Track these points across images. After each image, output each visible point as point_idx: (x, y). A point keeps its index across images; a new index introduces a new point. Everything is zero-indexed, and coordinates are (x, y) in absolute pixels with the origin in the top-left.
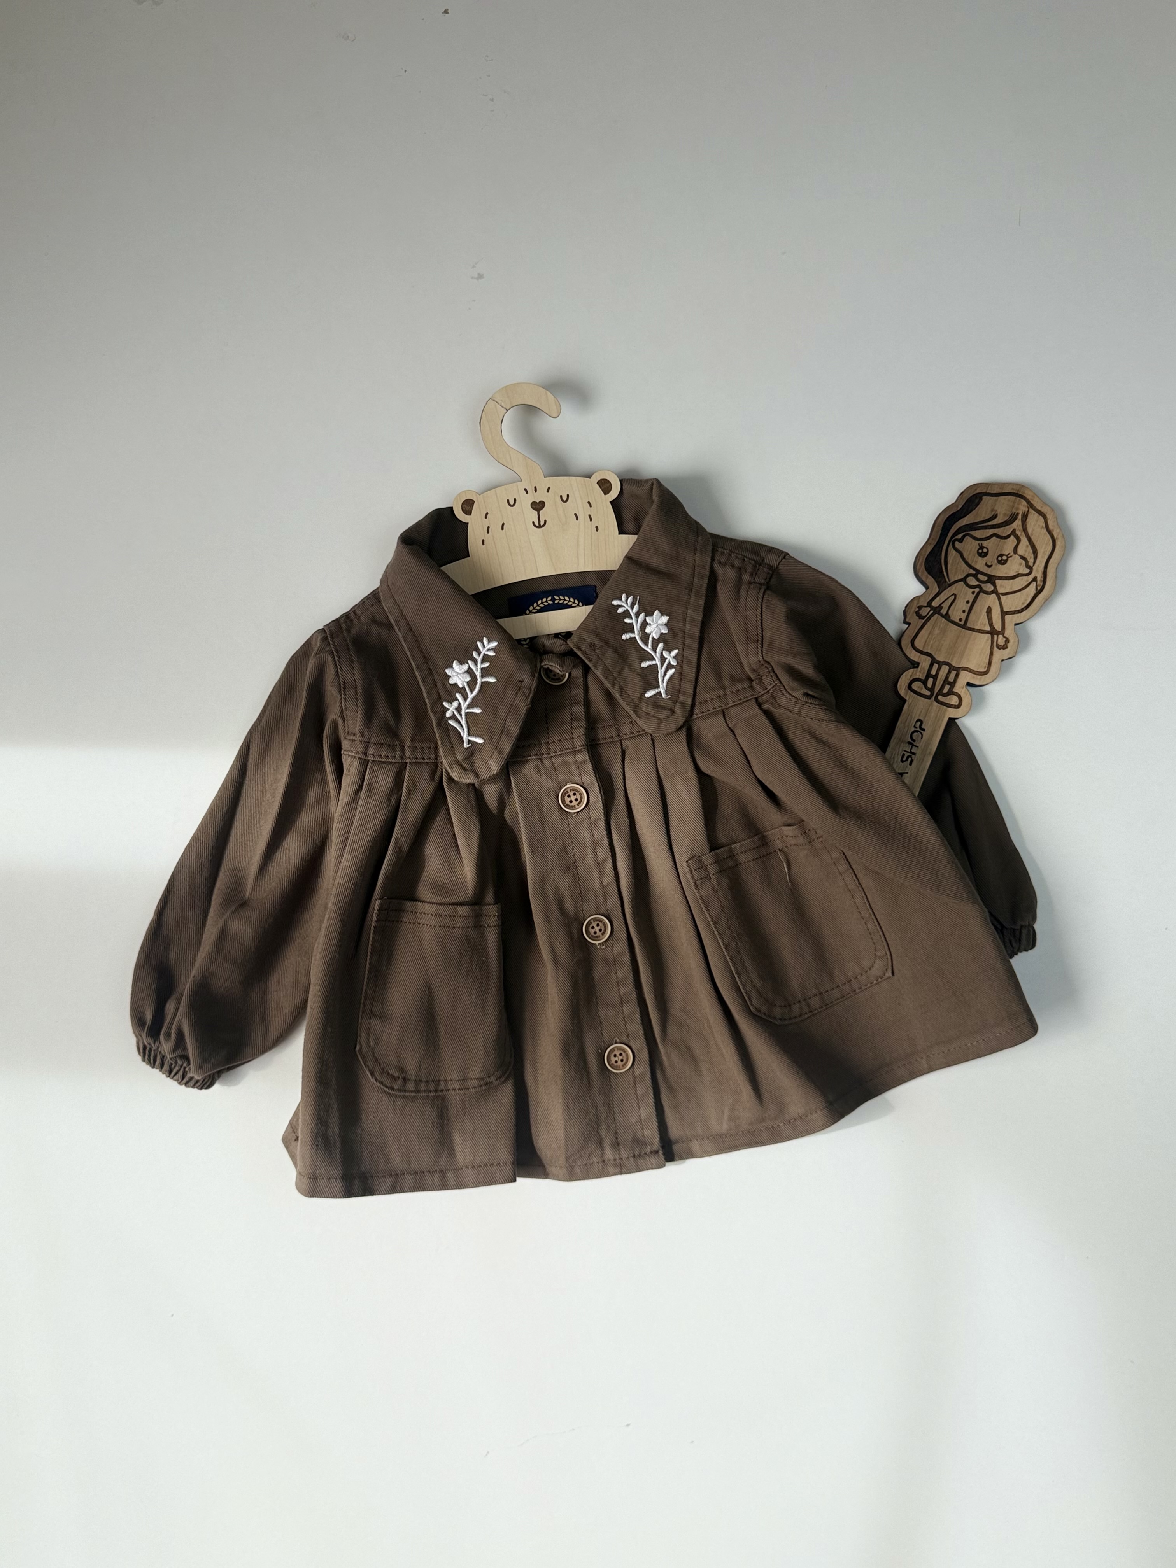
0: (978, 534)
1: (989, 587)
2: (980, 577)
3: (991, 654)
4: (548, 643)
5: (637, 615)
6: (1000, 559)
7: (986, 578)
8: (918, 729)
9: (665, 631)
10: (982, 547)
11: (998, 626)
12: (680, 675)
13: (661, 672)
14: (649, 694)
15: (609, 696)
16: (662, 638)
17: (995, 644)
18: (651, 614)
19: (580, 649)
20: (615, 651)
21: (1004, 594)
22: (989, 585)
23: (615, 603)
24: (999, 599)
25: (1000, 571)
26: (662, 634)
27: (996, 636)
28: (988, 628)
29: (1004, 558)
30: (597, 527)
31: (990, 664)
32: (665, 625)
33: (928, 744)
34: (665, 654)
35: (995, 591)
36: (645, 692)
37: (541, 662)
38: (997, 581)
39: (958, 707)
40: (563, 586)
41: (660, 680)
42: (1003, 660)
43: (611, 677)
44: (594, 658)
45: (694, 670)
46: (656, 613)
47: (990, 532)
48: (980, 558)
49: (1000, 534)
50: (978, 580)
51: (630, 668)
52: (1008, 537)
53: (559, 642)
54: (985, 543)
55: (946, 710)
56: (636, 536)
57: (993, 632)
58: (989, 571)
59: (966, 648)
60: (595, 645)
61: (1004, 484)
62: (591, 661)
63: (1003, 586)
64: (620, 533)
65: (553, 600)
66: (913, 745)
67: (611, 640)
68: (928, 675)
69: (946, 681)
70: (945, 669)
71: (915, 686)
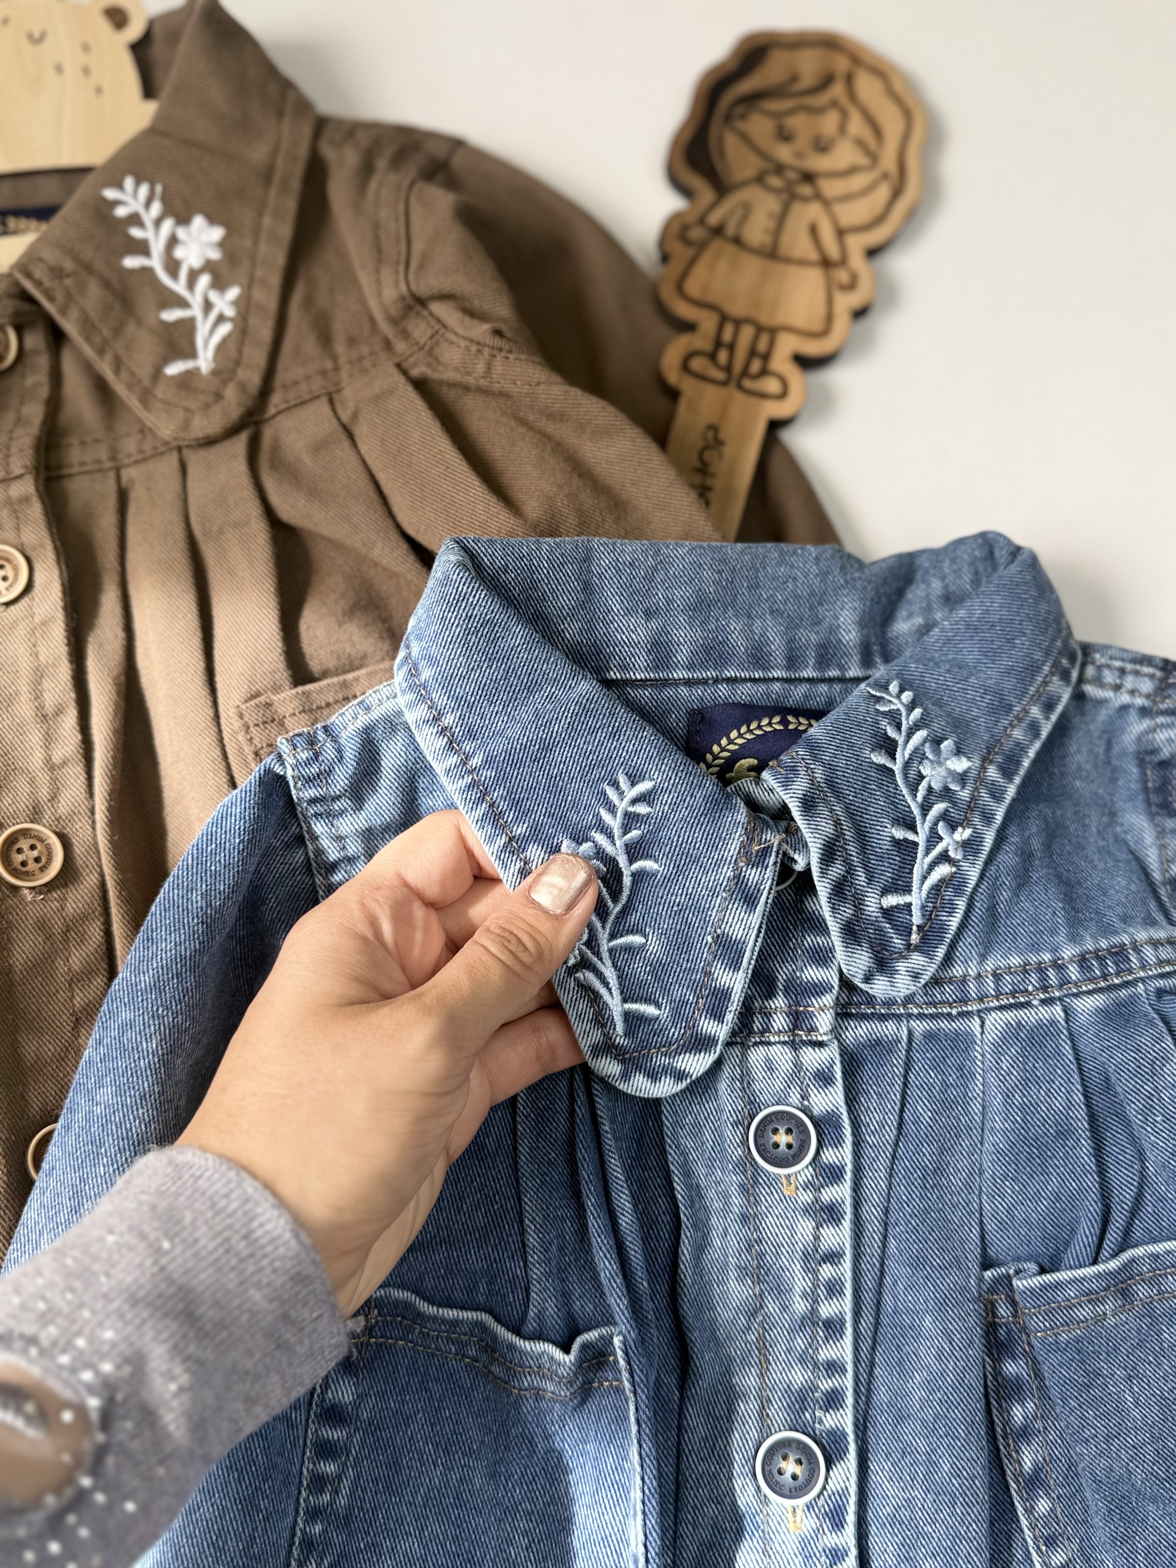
0: (772, 106)
1: (807, 191)
2: (788, 174)
3: (830, 302)
5: (158, 223)
6: (817, 144)
7: (798, 176)
8: (711, 443)
9: (215, 254)
10: (782, 127)
11: (834, 254)
12: (241, 334)
13: (202, 329)
14: (174, 369)
16: (209, 266)
17: (833, 282)
18: (183, 220)
19: (29, 276)
20: (106, 284)
21: (835, 201)
22: (806, 186)
23: (110, 194)
24: (830, 210)
25: (823, 162)
26: (208, 260)
28: (816, 257)
29: (825, 142)
30: (98, 85)
31: (830, 318)
32: (216, 244)
33: (733, 469)
34: (213, 296)
35: (819, 197)
36: (167, 367)
38: (818, 180)
39: (782, 399)
41: (200, 344)
42: (853, 313)
44: (59, 296)
45: (271, 326)
46: (199, 221)
48: (782, 144)
50: (785, 179)
51: (139, 322)
54: (786, 120)
55: (760, 406)
57: (826, 264)
58: (801, 164)
59: (780, 292)
60: (61, 269)
62: (51, 299)
63: (832, 188)
64: (143, 100)
66: (704, 472)
67: (99, 265)
68: (718, 344)
69: (753, 353)
70: (747, 333)
71: (697, 364)
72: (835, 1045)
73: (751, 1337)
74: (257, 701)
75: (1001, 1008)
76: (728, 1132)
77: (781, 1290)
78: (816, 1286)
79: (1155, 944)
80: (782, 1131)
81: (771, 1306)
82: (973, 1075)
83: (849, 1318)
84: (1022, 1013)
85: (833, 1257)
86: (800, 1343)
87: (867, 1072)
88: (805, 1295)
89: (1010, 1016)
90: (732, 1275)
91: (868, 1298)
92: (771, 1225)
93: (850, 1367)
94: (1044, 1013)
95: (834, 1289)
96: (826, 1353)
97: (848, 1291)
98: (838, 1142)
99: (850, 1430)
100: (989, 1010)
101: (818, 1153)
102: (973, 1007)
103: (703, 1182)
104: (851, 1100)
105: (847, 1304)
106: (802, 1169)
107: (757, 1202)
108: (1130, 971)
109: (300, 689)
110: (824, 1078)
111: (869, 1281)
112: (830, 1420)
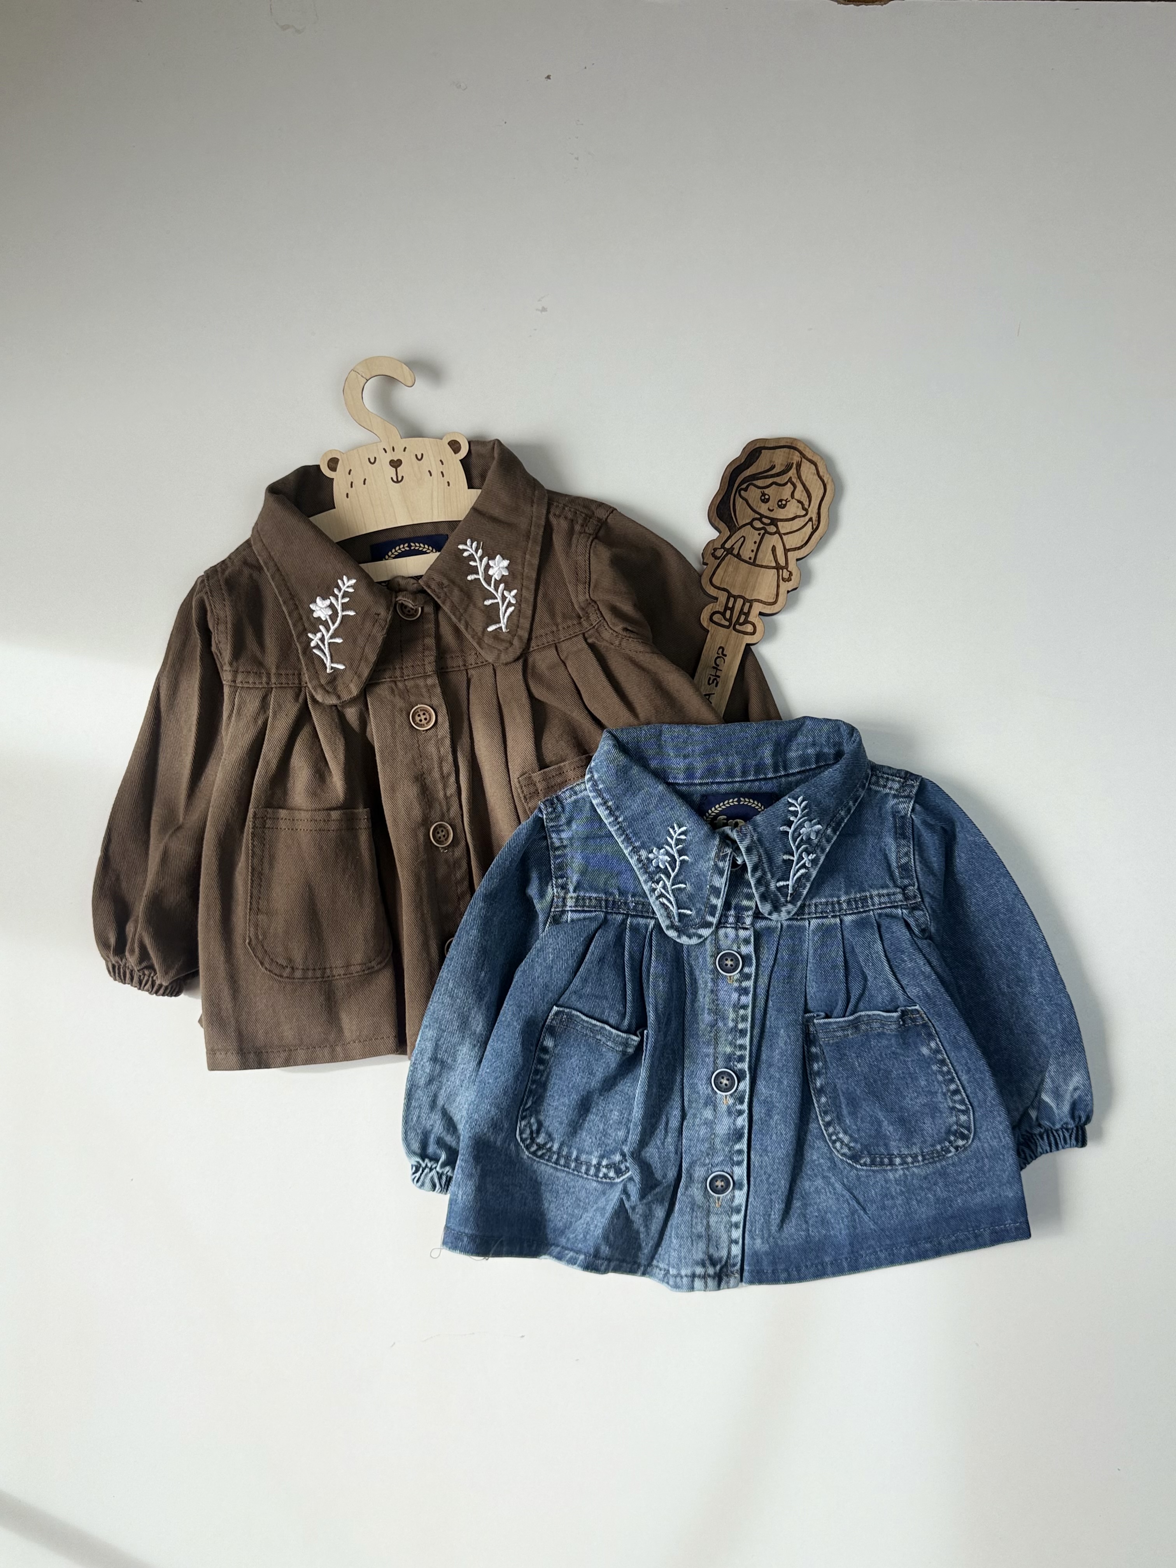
0: (759, 483)
1: (772, 529)
2: (764, 520)
3: (778, 586)
4: (402, 582)
5: (481, 559)
6: (780, 503)
7: (769, 521)
8: (721, 655)
9: (506, 573)
10: (764, 494)
11: (782, 562)
12: (518, 612)
13: (502, 609)
14: (490, 629)
15: (457, 631)
16: (503, 579)
17: (781, 577)
18: (492, 558)
19: (429, 587)
20: (461, 590)
21: (784, 534)
22: (772, 526)
23: (461, 547)
24: (782, 538)
25: (781, 514)
26: (503, 576)
27: (781, 571)
28: (774, 564)
29: (784, 502)
30: (448, 483)
31: (777, 595)
32: (506, 568)
33: (729, 667)
34: (506, 593)
35: (778, 532)
36: (488, 627)
37: (396, 597)
38: (779, 523)
39: (753, 633)
40: (419, 534)
41: (501, 617)
42: (788, 592)
43: (458, 613)
44: (442, 595)
45: (531, 608)
46: (498, 557)
47: (770, 481)
48: (763, 504)
49: (779, 482)
50: (762, 523)
51: (475, 605)
52: (786, 484)
53: (412, 581)
54: (766, 491)
55: (743, 638)
56: (480, 491)
57: (778, 567)
58: (771, 515)
59: (756, 582)
60: (442, 584)
61: (779, 439)
62: (439, 598)
63: (784, 527)
64: (469, 488)
65: (410, 546)
66: (717, 669)
67: (458, 580)
68: (726, 608)
69: (741, 612)
70: (740, 602)
71: (716, 618)
72: (752, 929)
73: (712, 1035)
74: (525, 776)
75: (817, 918)
76: (708, 959)
77: (724, 1019)
78: (737, 1017)
79: (879, 896)
80: (729, 960)
81: (720, 1024)
82: (805, 942)
83: (749, 1029)
84: (824, 920)
85: (744, 1007)
86: (730, 1038)
87: (765, 938)
88: (733, 1020)
89: (819, 921)
90: (706, 1012)
91: (758, 1022)
92: (722, 994)
93: (748, 1048)
94: (833, 921)
95: (744, 1019)
96: (739, 1042)
97: (749, 1019)
98: (750, 965)
99: (747, 1070)
100: (812, 918)
101: (742, 969)
102: (807, 917)
103: (697, 977)
104: (757, 950)
105: (749, 1025)
106: (736, 975)
107: (718, 986)
108: (868, 906)
109: (542, 771)
110: (747, 941)
111: (758, 1016)
112: (740, 1066)
